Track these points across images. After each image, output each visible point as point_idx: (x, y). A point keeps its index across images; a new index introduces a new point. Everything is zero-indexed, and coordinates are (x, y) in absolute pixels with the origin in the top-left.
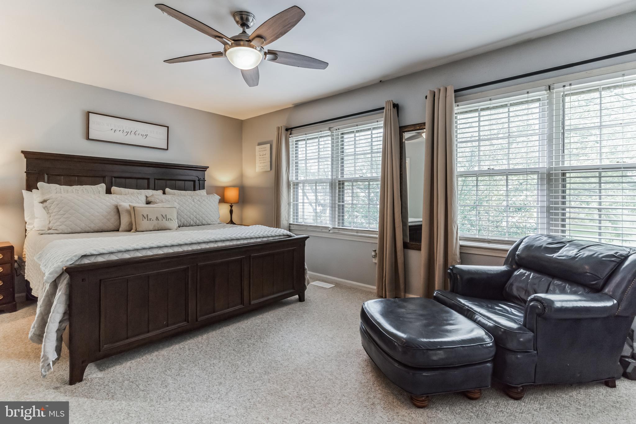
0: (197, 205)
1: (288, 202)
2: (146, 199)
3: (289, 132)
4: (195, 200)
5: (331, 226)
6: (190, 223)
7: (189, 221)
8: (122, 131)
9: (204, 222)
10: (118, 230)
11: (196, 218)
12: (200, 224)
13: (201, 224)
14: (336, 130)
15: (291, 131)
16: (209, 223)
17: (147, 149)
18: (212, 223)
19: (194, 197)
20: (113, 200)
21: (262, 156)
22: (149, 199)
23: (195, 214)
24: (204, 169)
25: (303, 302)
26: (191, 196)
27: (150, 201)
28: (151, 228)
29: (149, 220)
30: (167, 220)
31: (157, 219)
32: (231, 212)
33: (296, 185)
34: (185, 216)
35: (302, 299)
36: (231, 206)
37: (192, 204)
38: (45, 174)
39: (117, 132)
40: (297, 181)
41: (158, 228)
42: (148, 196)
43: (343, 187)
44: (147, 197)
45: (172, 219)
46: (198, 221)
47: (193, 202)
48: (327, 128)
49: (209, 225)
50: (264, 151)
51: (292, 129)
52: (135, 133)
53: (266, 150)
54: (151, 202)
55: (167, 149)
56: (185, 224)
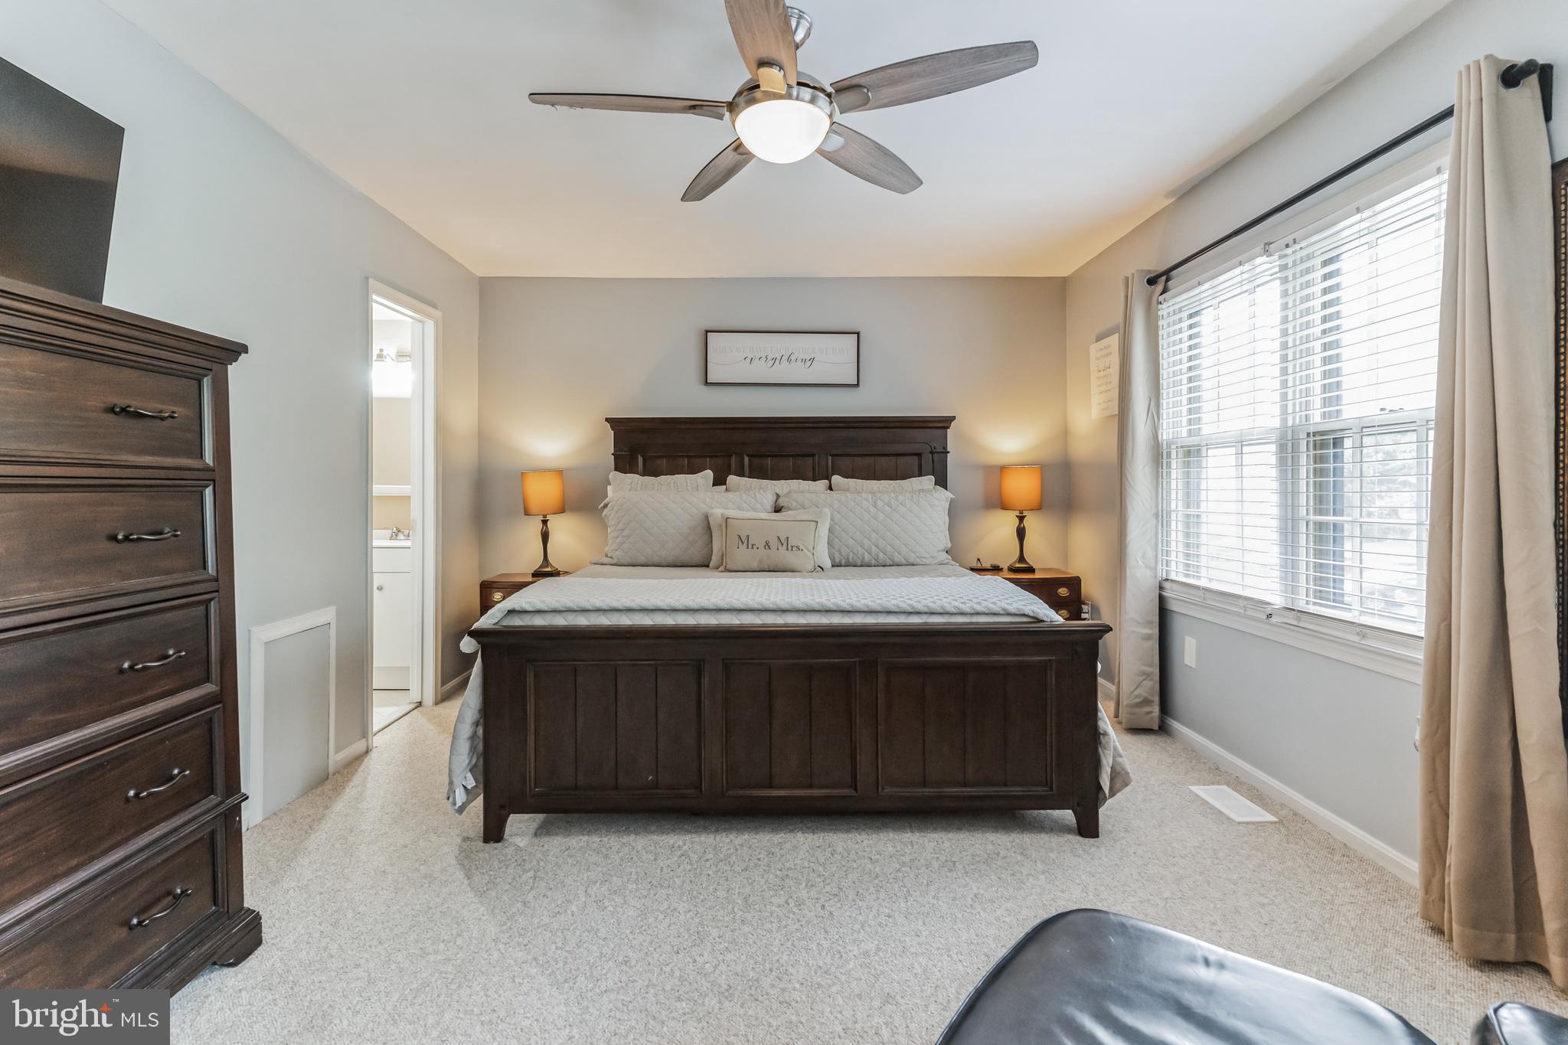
0: (881, 516)
1: (1154, 510)
2: (776, 501)
3: (1160, 287)
4: (880, 503)
5: (1277, 600)
6: (863, 558)
7: (860, 553)
8: (764, 359)
9: (898, 558)
10: (708, 566)
11: (877, 547)
12: (889, 562)
13: (891, 563)
14: (1287, 246)
15: (1167, 280)
16: (911, 560)
17: (808, 389)
18: (918, 561)
19: (878, 495)
20: (704, 503)
21: (1103, 373)
22: (782, 502)
23: (874, 536)
24: (943, 423)
25: (1092, 840)
26: (873, 493)
27: (782, 505)
28: (755, 565)
29: (750, 546)
30: (790, 548)
31: (767, 545)
32: (1021, 533)
33: (1192, 453)
34: (851, 542)
35: (1088, 827)
36: (1021, 519)
37: (868, 512)
38: (639, 457)
39: (756, 362)
40: (1194, 440)
41: (769, 567)
42: (780, 493)
43: (1335, 456)
44: (778, 496)
45: (801, 547)
46: (881, 555)
47: (872, 509)
48: (1259, 249)
49: (913, 565)
50: (1107, 355)
51: (1167, 273)
52: (789, 360)
53: (1111, 353)
54: (782, 507)
55: (858, 385)
56: (850, 560)
